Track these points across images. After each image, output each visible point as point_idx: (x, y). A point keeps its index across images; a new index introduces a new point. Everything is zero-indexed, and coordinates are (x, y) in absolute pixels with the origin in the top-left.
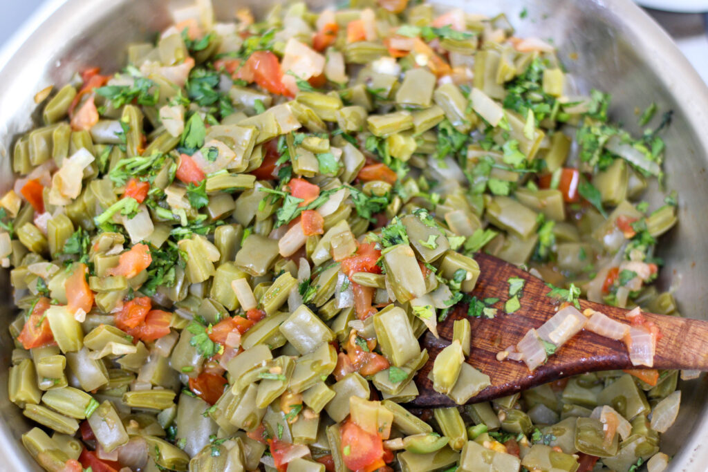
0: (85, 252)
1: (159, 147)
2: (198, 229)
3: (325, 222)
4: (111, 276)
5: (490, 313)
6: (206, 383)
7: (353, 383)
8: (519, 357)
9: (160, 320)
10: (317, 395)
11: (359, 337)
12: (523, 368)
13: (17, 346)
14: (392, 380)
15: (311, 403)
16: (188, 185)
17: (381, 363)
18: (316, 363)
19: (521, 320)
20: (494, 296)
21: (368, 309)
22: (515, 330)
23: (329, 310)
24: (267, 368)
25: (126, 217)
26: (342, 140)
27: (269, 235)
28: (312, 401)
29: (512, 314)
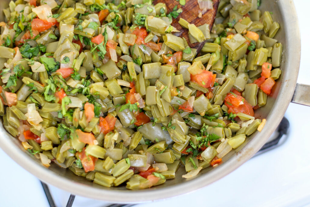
0: (68, 129)
1: (45, 79)
2: (86, 84)
3: (114, 40)
4: (89, 122)
5: (180, 11)
6: (141, 119)
7: (183, 66)
8: (205, 10)
9: (110, 119)
10: (179, 80)
11: (166, 54)
12: (210, 11)
13: (85, 176)
14: (189, 53)
15: (180, 84)
16: (71, 76)
17: (180, 54)
18: (167, 74)
19: (191, 2)
20: (174, 6)
21: (158, 45)
22: (193, 6)
23: (148, 59)
24: (159, 91)
25: (70, 104)
26: (85, 16)
27: (103, 63)
28: (180, 83)
29: (186, 4)
